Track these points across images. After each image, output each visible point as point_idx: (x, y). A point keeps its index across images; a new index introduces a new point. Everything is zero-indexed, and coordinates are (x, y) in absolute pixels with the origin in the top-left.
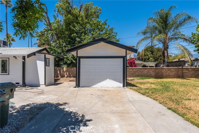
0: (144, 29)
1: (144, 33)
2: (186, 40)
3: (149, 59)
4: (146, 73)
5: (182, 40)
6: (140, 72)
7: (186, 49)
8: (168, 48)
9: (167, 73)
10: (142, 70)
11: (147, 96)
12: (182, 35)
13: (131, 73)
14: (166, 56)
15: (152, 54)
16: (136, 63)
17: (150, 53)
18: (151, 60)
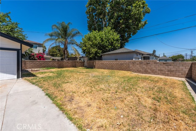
0: (51, 33)
1: (51, 35)
2: (77, 45)
3: (56, 55)
4: (51, 65)
5: (76, 45)
6: (46, 64)
7: (77, 51)
8: (67, 48)
9: (66, 65)
10: (48, 63)
11: (36, 85)
12: (76, 42)
13: (38, 65)
14: (66, 53)
15: (59, 51)
16: (44, 57)
17: (58, 51)
18: (59, 56)
